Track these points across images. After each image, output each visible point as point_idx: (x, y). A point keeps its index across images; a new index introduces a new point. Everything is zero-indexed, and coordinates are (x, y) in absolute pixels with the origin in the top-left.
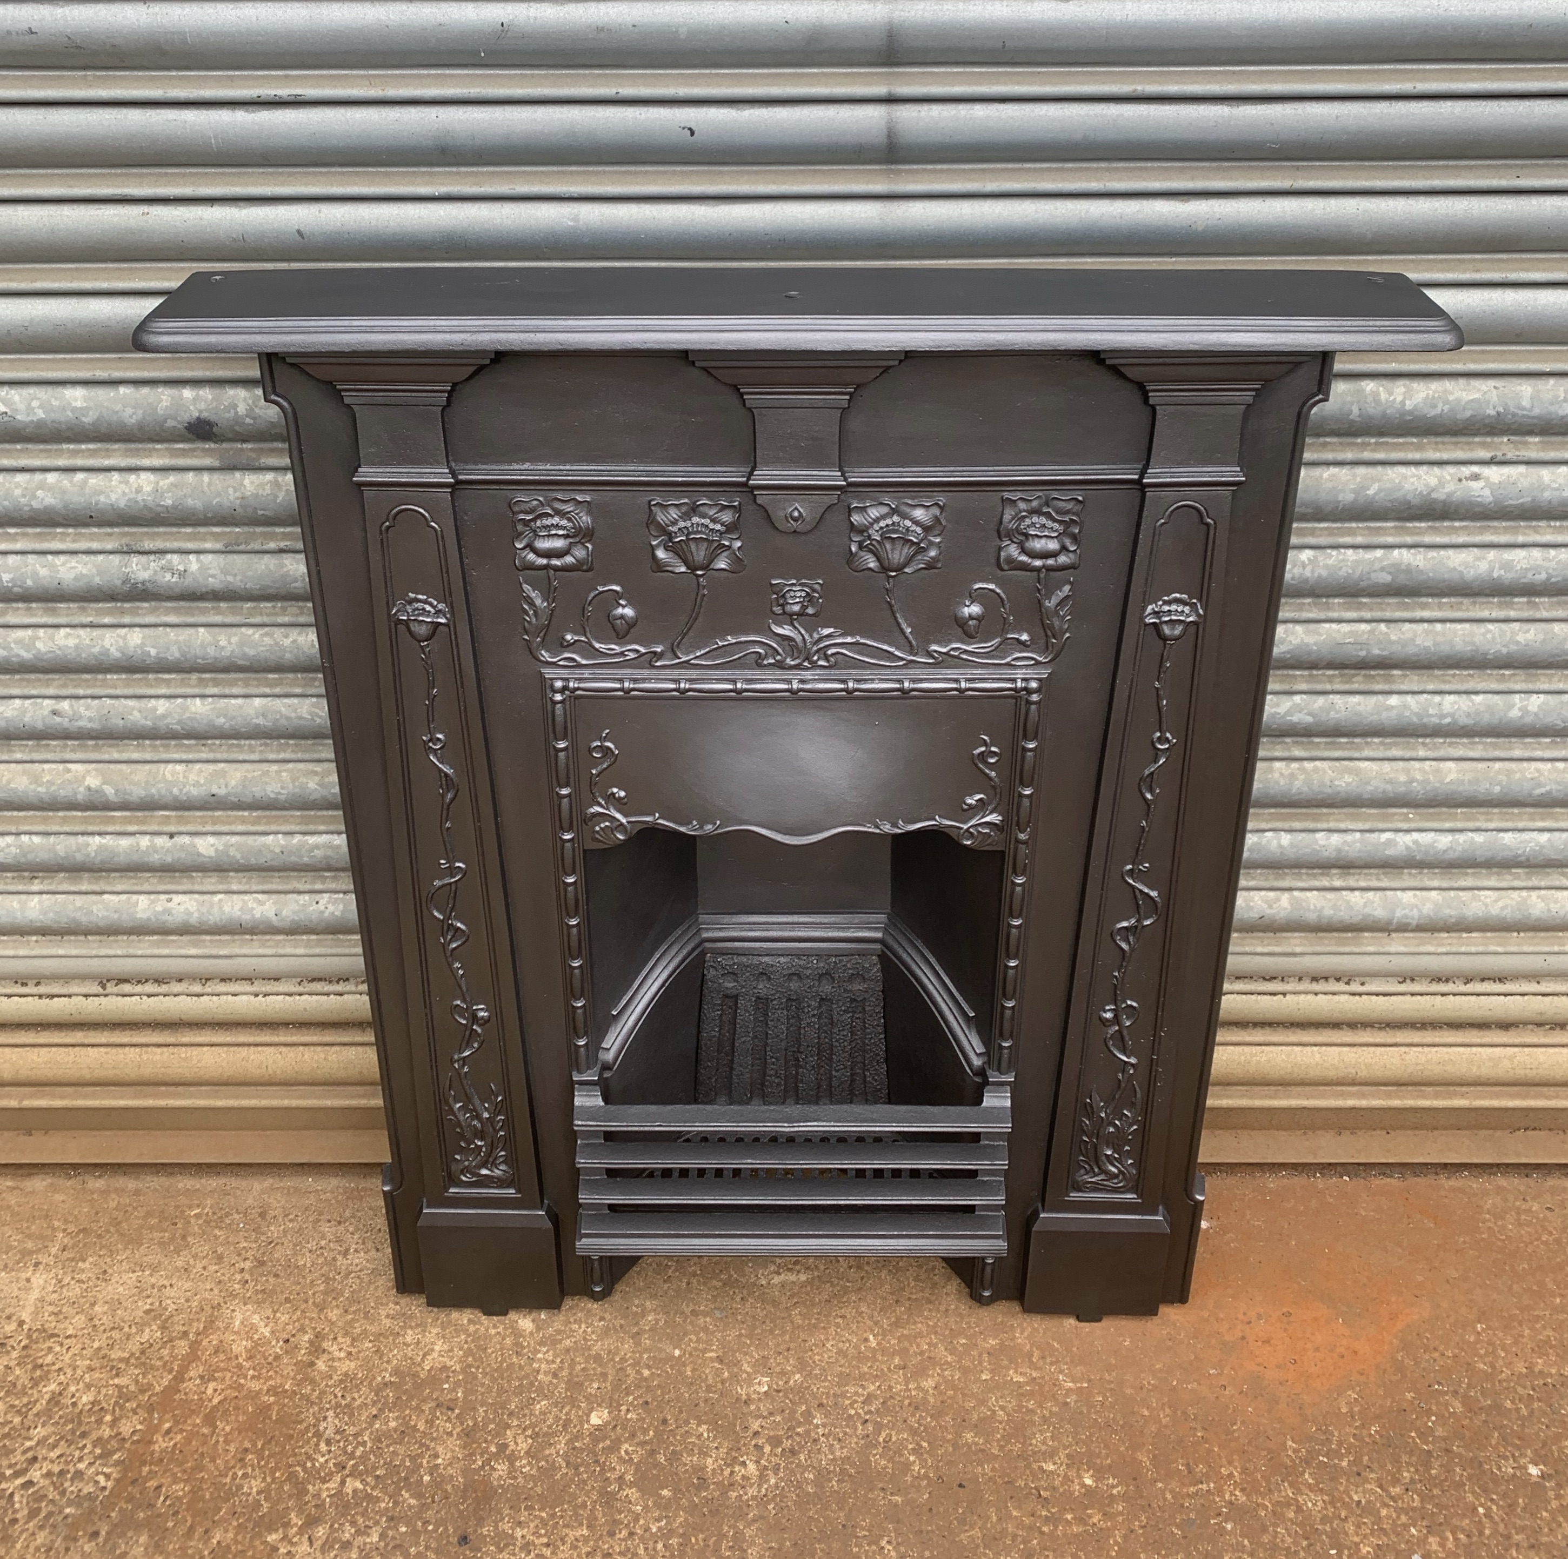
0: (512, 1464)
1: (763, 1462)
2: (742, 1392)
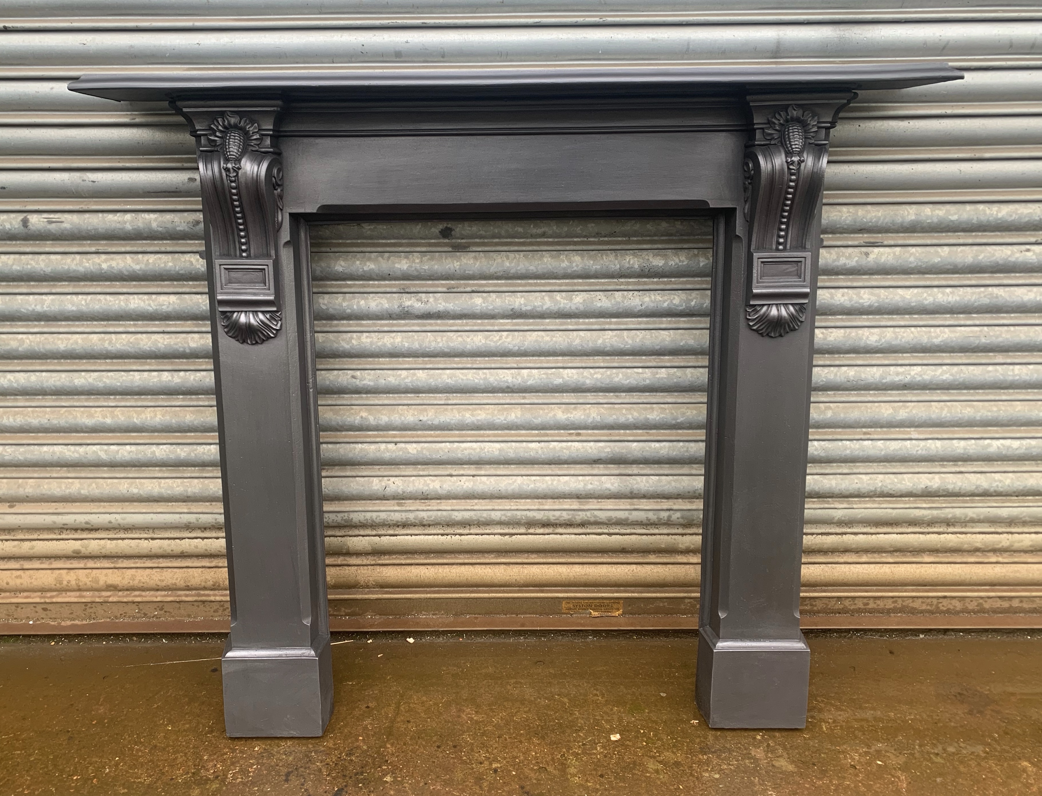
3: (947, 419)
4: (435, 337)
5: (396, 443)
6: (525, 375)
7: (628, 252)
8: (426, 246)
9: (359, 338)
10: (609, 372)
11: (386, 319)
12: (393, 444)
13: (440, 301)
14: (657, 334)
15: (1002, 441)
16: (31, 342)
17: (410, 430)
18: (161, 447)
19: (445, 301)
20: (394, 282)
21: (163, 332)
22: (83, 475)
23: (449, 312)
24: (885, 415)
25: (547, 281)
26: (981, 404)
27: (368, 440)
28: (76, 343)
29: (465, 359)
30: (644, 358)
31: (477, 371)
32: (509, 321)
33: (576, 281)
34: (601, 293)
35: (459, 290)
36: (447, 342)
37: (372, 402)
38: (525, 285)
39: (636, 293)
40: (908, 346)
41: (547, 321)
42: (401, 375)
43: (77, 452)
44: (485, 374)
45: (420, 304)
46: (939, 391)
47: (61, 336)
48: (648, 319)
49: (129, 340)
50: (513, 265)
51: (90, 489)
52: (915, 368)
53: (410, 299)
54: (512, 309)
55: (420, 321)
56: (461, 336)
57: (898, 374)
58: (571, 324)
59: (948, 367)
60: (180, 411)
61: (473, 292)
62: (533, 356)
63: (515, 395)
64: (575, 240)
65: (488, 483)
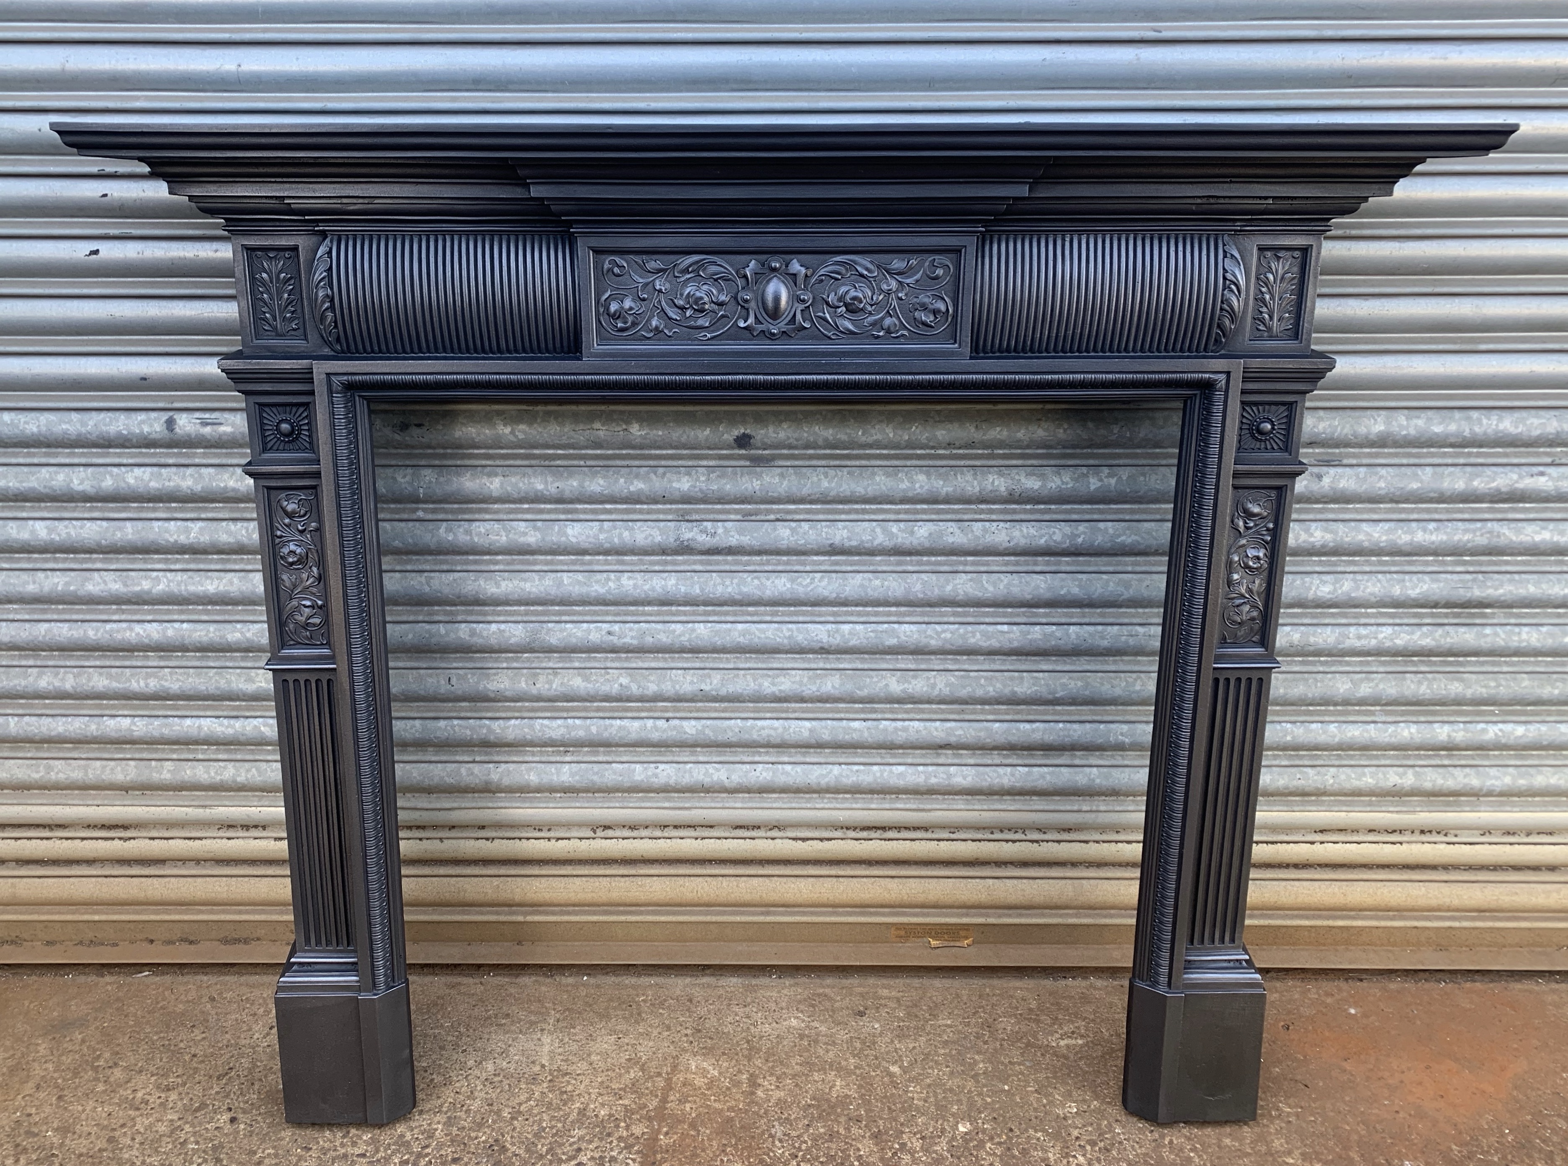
0: (913, 1156)
1: (1089, 1156)
2: (1060, 1112)
3: (1427, 697)
4: (722, 579)
5: (668, 720)
6: (846, 632)
7: (991, 469)
8: (715, 459)
9: (619, 579)
10: (962, 630)
11: (657, 554)
12: (664, 721)
13: (732, 533)
14: (1028, 579)
15: (1500, 726)
16: (169, 581)
17: (687, 701)
19: (740, 532)
20: (669, 506)
22: (239, 757)
23: (743, 547)
24: (1341, 691)
25: (879, 506)
26: (1474, 676)
27: (629, 715)
28: (232, 583)
29: (763, 608)
30: (1009, 610)
31: (780, 625)
32: (826, 558)
33: (919, 507)
34: (953, 524)
35: (758, 518)
36: (738, 585)
37: (634, 665)
38: (849, 512)
39: (1002, 524)
40: (1373, 599)
41: (878, 558)
42: (674, 631)
43: (233, 727)
44: (790, 629)
45: (704, 536)
46: (1415, 659)
47: (210, 574)
48: (1017, 558)
50: (833, 485)
51: (249, 776)
52: (1384, 629)
53: (691, 530)
54: (831, 545)
55: (704, 557)
56: (758, 579)
57: (1359, 637)
58: (911, 563)
59: (1429, 628)
61: (778, 520)
62: (856, 605)
63: (831, 656)
64: (919, 452)
65: (793, 773)
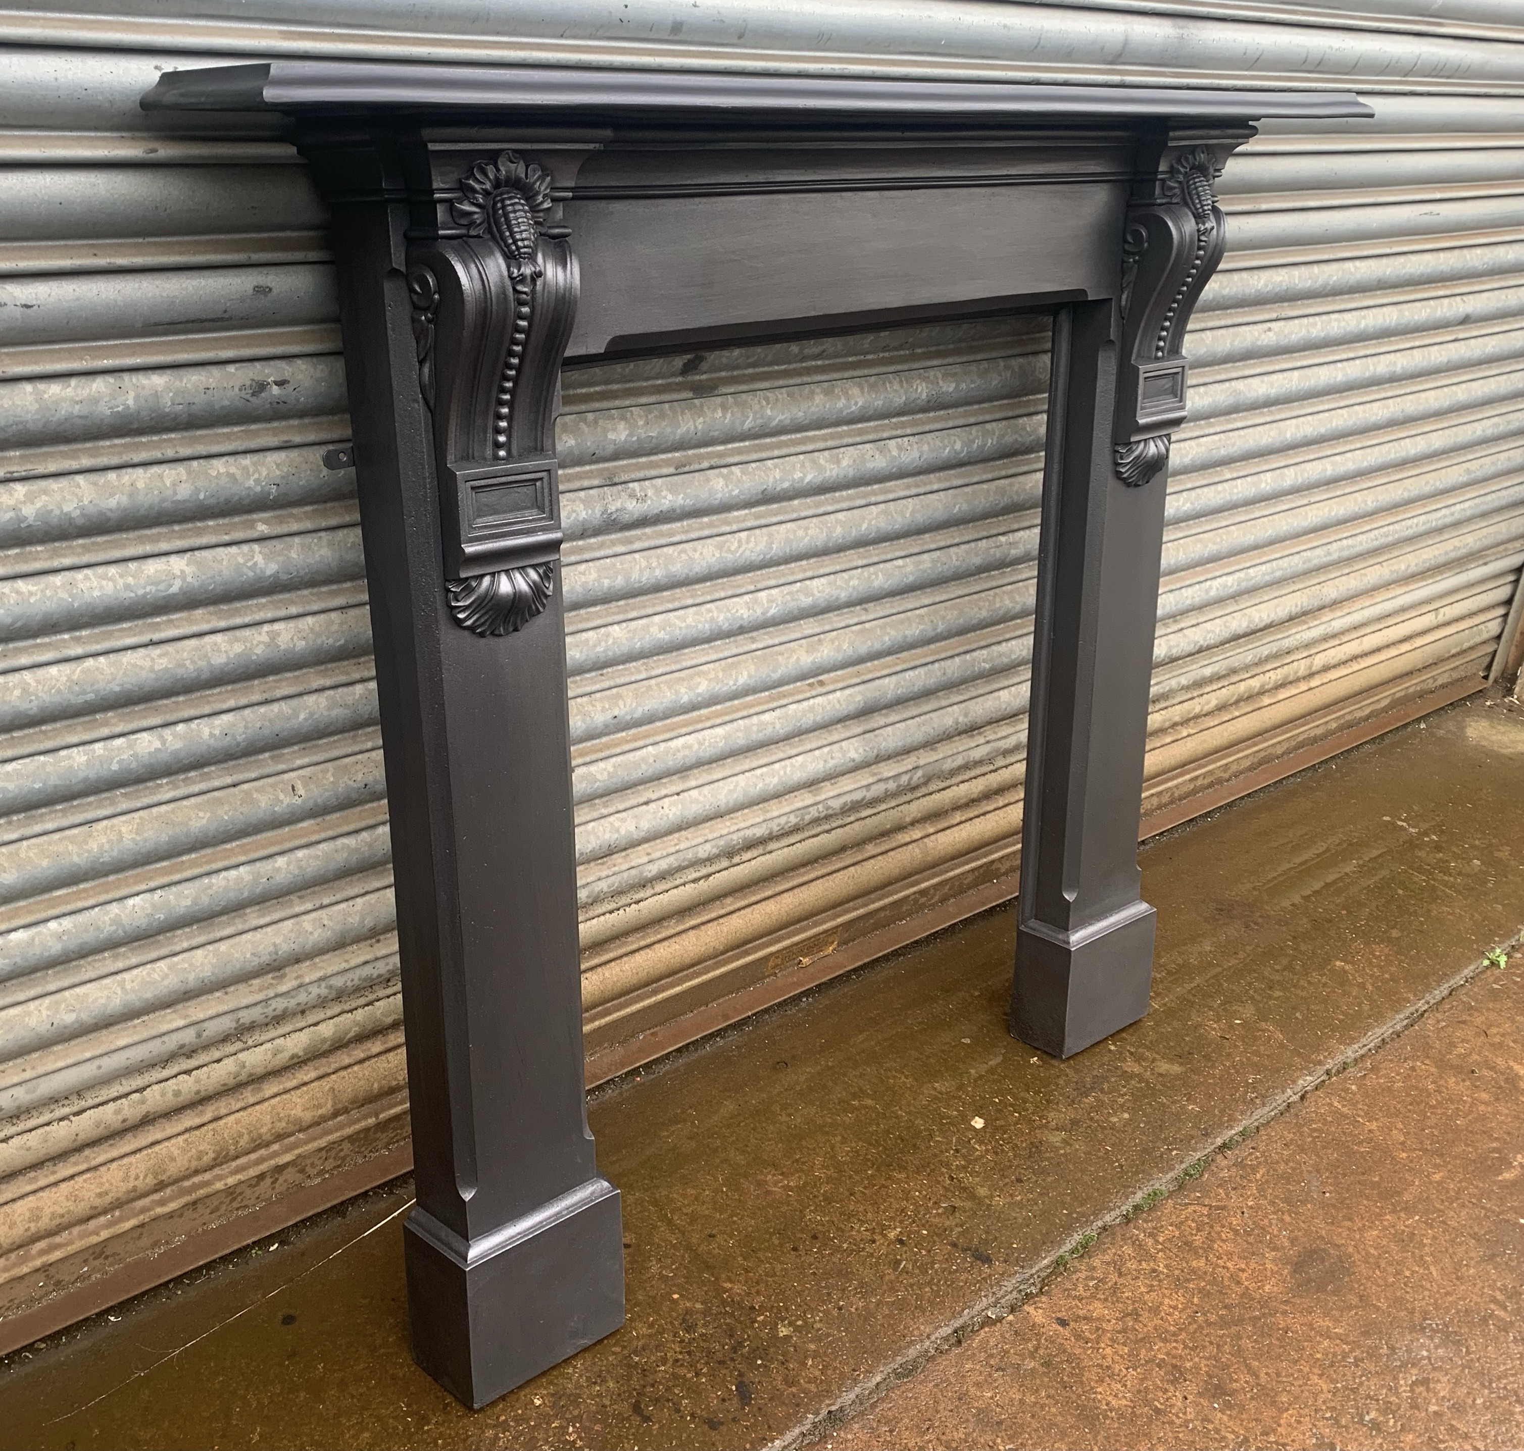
4: (647, 559)
6: (765, 601)
8: (652, 393)
10: (866, 572)
13: (664, 493)
14: (927, 501)
18: (131, 902)
19: (672, 490)
21: (152, 643)
23: (674, 510)
31: (699, 608)
34: (872, 445)
35: (692, 468)
36: (664, 563)
39: (911, 438)
44: (710, 611)
45: (633, 503)
49: (69, 679)
53: (618, 497)
54: (763, 491)
55: (628, 534)
56: (685, 551)
58: (826, 502)
60: (173, 811)
61: (712, 468)
65: (701, 798)
